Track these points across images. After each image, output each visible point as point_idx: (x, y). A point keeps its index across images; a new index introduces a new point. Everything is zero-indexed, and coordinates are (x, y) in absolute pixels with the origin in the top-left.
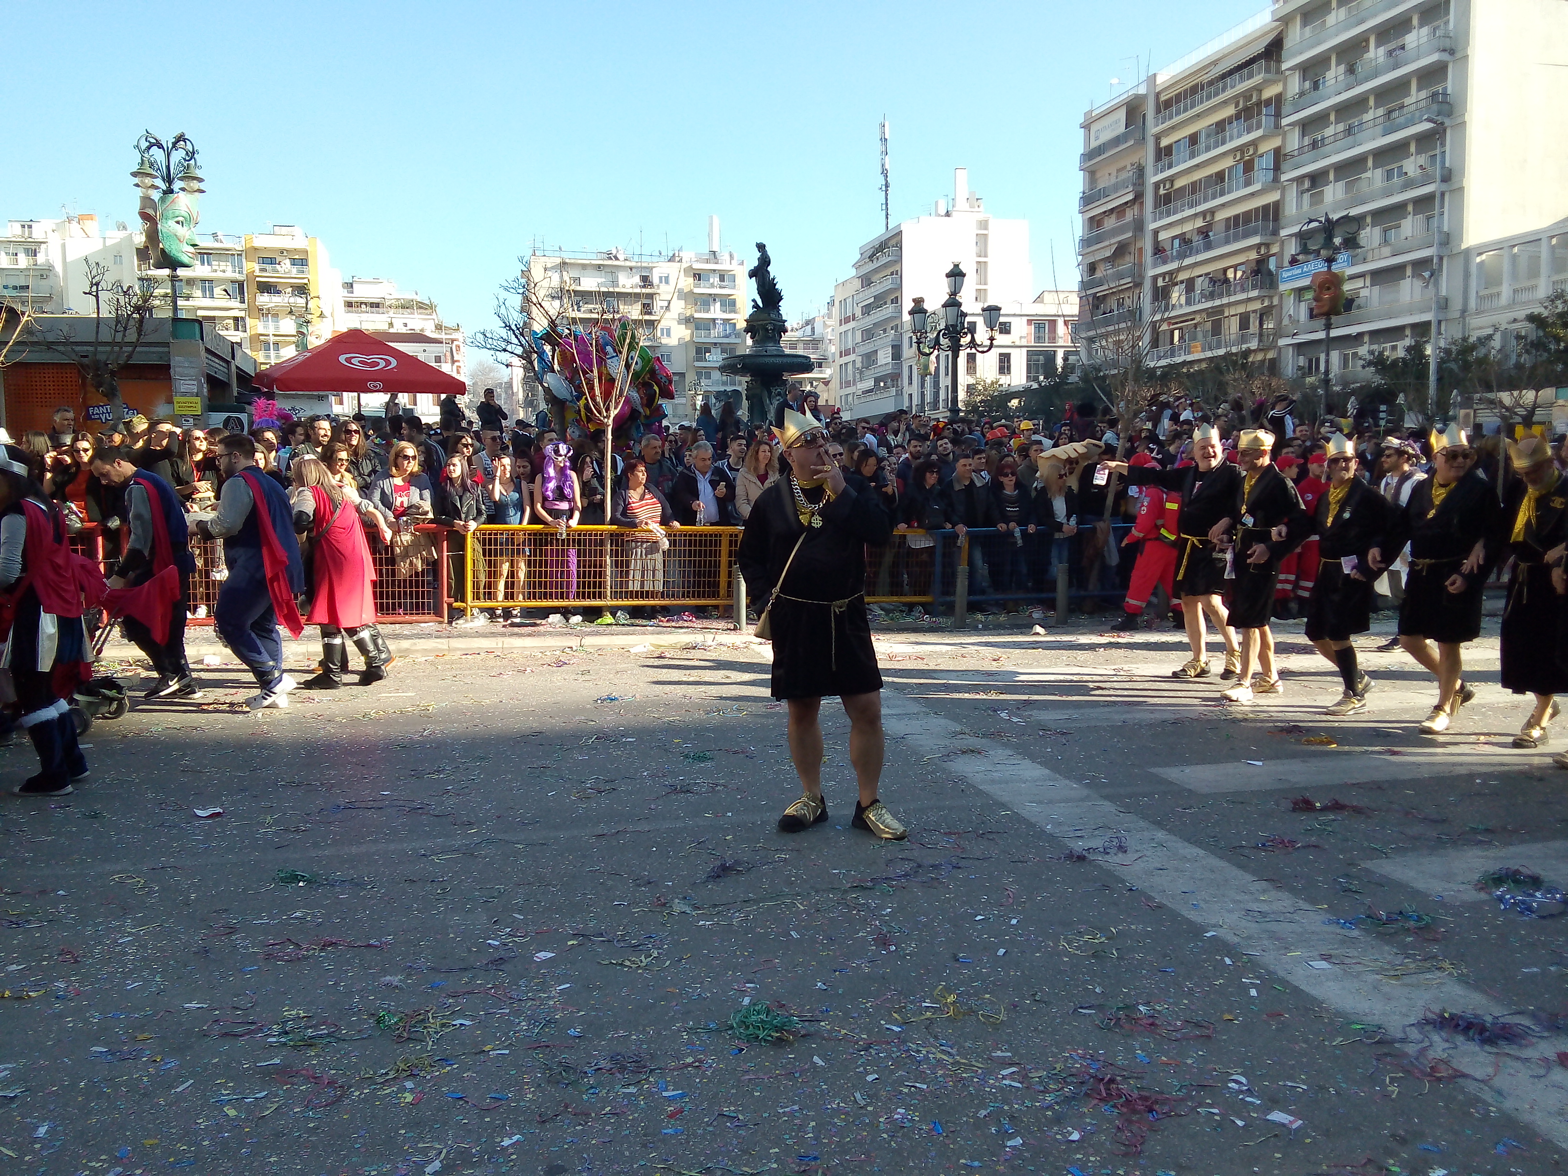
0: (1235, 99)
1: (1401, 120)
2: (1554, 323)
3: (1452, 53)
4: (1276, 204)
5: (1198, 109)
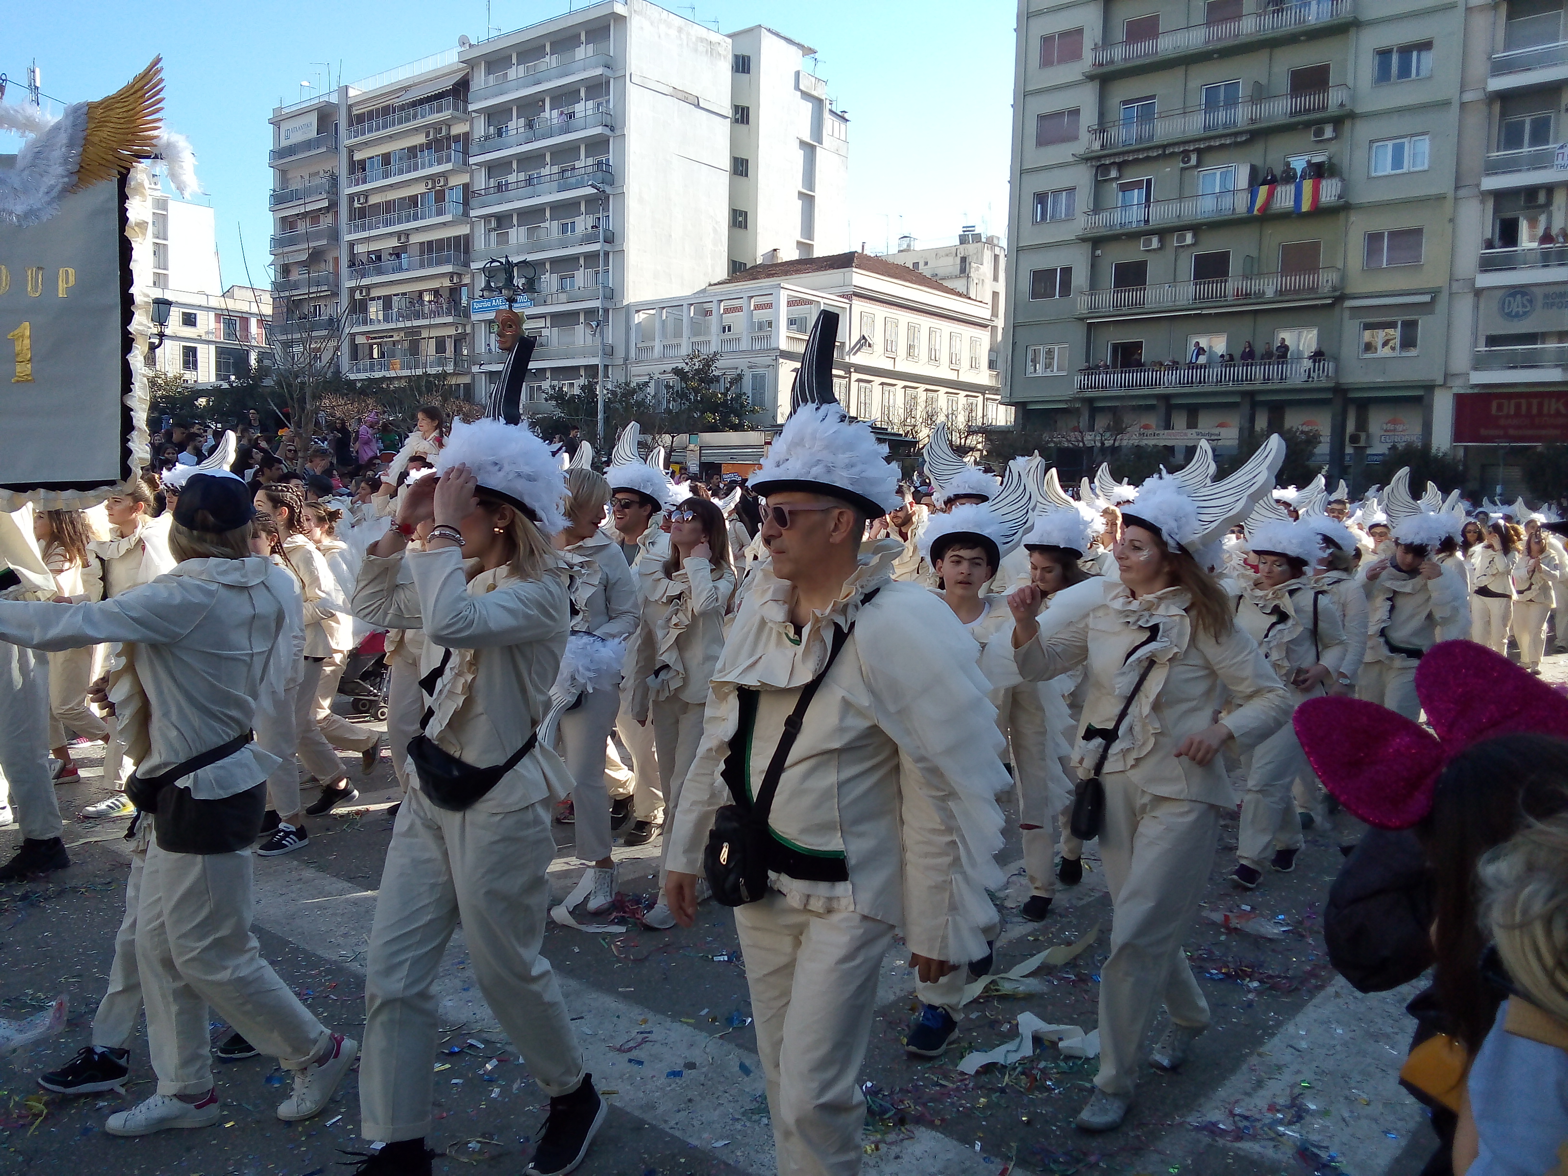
0: (426, 129)
1: (573, 180)
2: (693, 378)
3: (612, 129)
4: (467, 237)
5: (389, 131)
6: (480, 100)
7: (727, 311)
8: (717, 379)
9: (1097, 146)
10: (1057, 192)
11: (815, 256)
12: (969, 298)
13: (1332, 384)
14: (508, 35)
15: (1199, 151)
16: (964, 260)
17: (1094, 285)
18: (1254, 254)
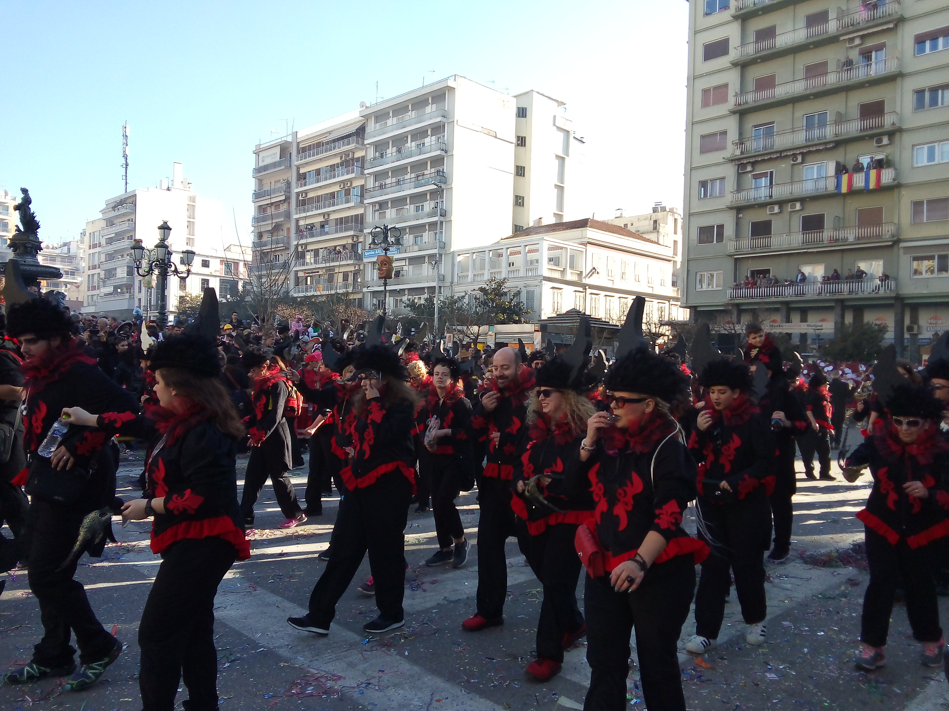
0: (340, 155)
1: (423, 181)
2: (491, 293)
3: (446, 152)
4: (362, 215)
5: (320, 156)
6: (371, 138)
7: (511, 254)
8: (505, 294)
9: (738, 152)
10: (713, 181)
11: (564, 222)
12: (659, 244)
13: (893, 295)
14: (388, 101)
15: (802, 154)
16: (655, 222)
17: (738, 235)
18: (841, 216)
